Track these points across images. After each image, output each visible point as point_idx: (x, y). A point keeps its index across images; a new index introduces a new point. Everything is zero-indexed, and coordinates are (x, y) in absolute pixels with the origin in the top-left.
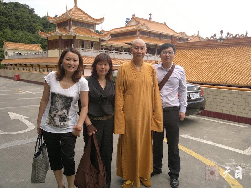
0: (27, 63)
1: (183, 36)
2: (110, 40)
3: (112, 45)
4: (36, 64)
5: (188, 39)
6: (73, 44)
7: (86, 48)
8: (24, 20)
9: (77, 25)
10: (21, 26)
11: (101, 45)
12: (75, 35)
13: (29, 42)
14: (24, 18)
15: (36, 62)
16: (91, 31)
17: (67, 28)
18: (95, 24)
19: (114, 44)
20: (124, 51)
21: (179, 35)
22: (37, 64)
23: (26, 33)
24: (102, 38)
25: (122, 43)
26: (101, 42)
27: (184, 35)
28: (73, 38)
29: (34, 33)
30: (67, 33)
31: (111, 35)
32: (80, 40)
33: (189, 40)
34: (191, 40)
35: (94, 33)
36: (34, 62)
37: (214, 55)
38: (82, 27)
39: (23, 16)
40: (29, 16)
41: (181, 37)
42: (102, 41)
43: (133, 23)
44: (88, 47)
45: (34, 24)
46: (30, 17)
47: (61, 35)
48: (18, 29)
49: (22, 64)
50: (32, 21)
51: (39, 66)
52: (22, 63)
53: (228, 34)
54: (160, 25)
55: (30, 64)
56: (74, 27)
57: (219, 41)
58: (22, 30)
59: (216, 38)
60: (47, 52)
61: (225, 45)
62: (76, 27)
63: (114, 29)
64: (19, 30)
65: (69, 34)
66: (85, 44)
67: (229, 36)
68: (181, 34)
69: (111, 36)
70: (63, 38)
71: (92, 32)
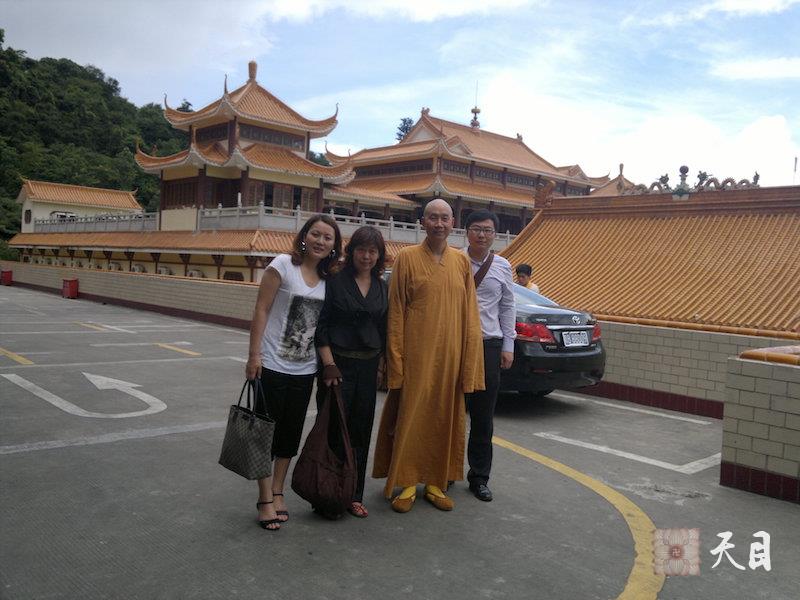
0: (93, 246)
1: (574, 179)
2: (352, 184)
3: (358, 198)
4: (121, 250)
5: (589, 187)
6: (240, 195)
7: (279, 205)
8: (85, 114)
9: (254, 138)
10: (76, 131)
11: (324, 197)
12: (248, 167)
13: (98, 182)
14: (86, 108)
15: (123, 245)
16: (294, 156)
17: (225, 144)
18: (310, 136)
19: (363, 196)
20: (392, 218)
21: (563, 176)
22: (124, 250)
23: (90, 154)
24: (328, 178)
25: (387, 195)
26: (325, 190)
27: (577, 176)
28: (239, 176)
29: (114, 154)
30: (222, 160)
31: (355, 169)
32: (263, 181)
33: (592, 190)
34: (597, 189)
35: (305, 163)
36: (115, 245)
37: (660, 237)
38: (268, 144)
39: (84, 102)
40: (101, 104)
41: (566, 181)
42: (329, 186)
43: (423, 136)
44: (284, 204)
45: (116, 129)
46: (104, 105)
47: (205, 165)
48: (66, 141)
49: (76, 249)
50: (112, 120)
51: (130, 256)
52: (77, 246)
53: (702, 176)
54: (504, 143)
55: (102, 250)
56: (244, 144)
57: (676, 198)
58: (77, 146)
59: (668, 188)
60: (158, 215)
61: (693, 209)
62: (250, 144)
63: (365, 151)
64: (71, 144)
65: (230, 163)
66: (274, 195)
67: (705, 182)
68: (567, 171)
69: (355, 173)
70: (209, 174)
71: (299, 159)
